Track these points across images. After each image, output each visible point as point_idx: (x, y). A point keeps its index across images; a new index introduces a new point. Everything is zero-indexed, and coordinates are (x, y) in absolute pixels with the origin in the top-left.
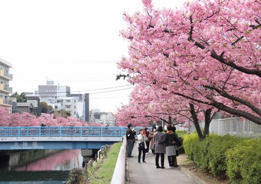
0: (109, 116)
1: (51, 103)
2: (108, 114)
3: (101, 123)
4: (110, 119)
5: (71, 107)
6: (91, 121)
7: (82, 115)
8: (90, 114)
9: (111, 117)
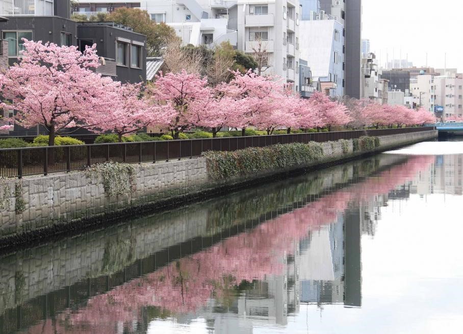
0: (443, 81)
1: (188, 17)
2: (438, 74)
3: (411, 104)
4: (448, 91)
5: (271, 34)
6: (372, 98)
7: (326, 74)
8: (363, 68)
9: (452, 82)
